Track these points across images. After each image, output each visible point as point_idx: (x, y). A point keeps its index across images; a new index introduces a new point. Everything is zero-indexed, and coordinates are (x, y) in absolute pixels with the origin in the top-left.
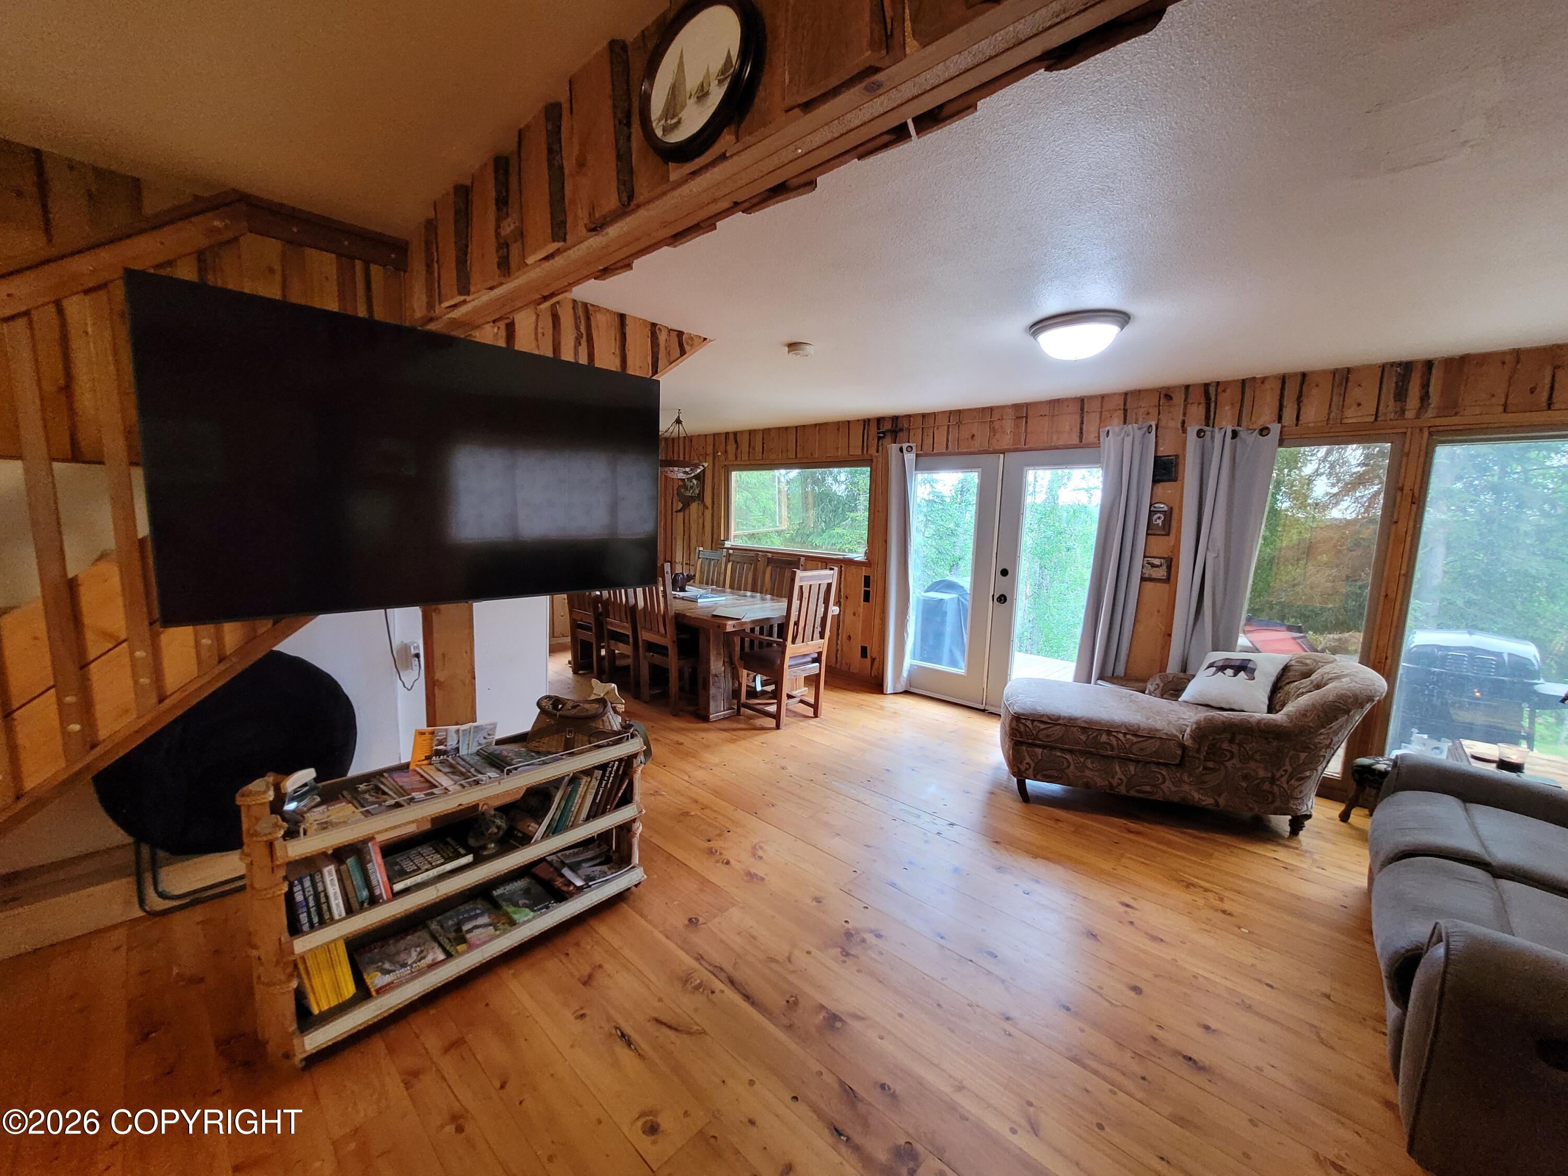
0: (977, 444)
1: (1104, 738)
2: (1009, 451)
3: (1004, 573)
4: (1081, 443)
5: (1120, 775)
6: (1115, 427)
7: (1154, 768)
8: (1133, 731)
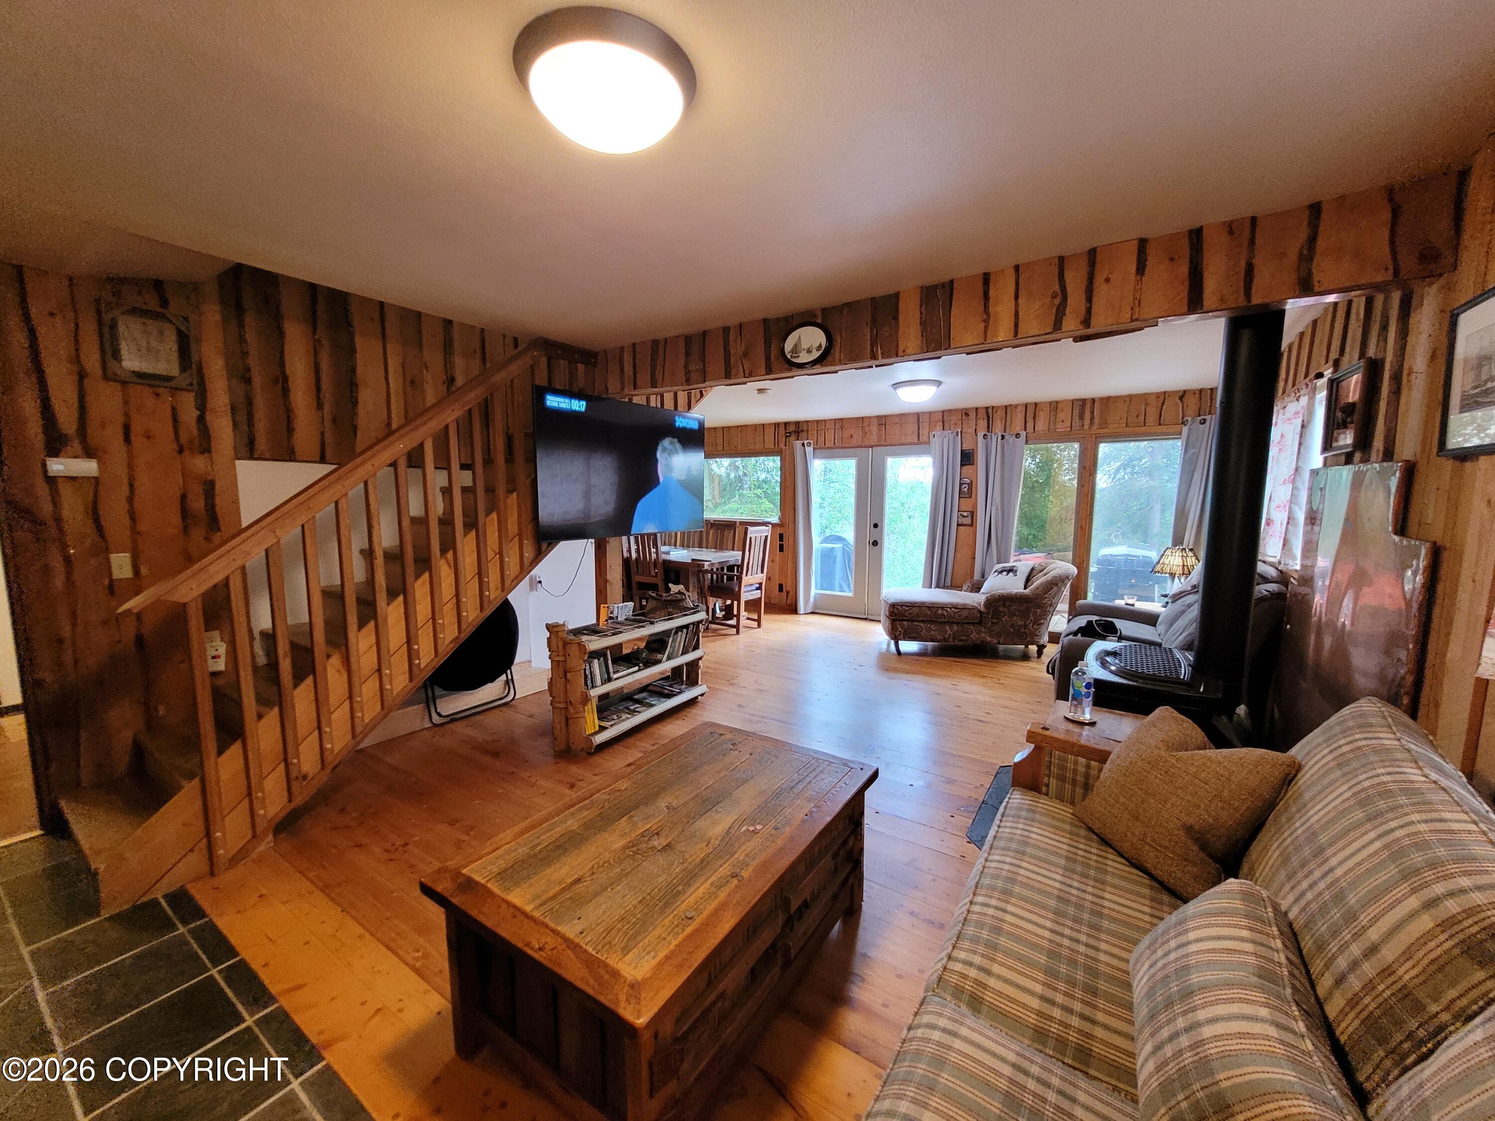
0: (854, 442)
1: (940, 612)
2: (875, 446)
3: (876, 526)
4: (919, 442)
5: (949, 632)
6: (938, 432)
7: (966, 626)
8: (955, 606)
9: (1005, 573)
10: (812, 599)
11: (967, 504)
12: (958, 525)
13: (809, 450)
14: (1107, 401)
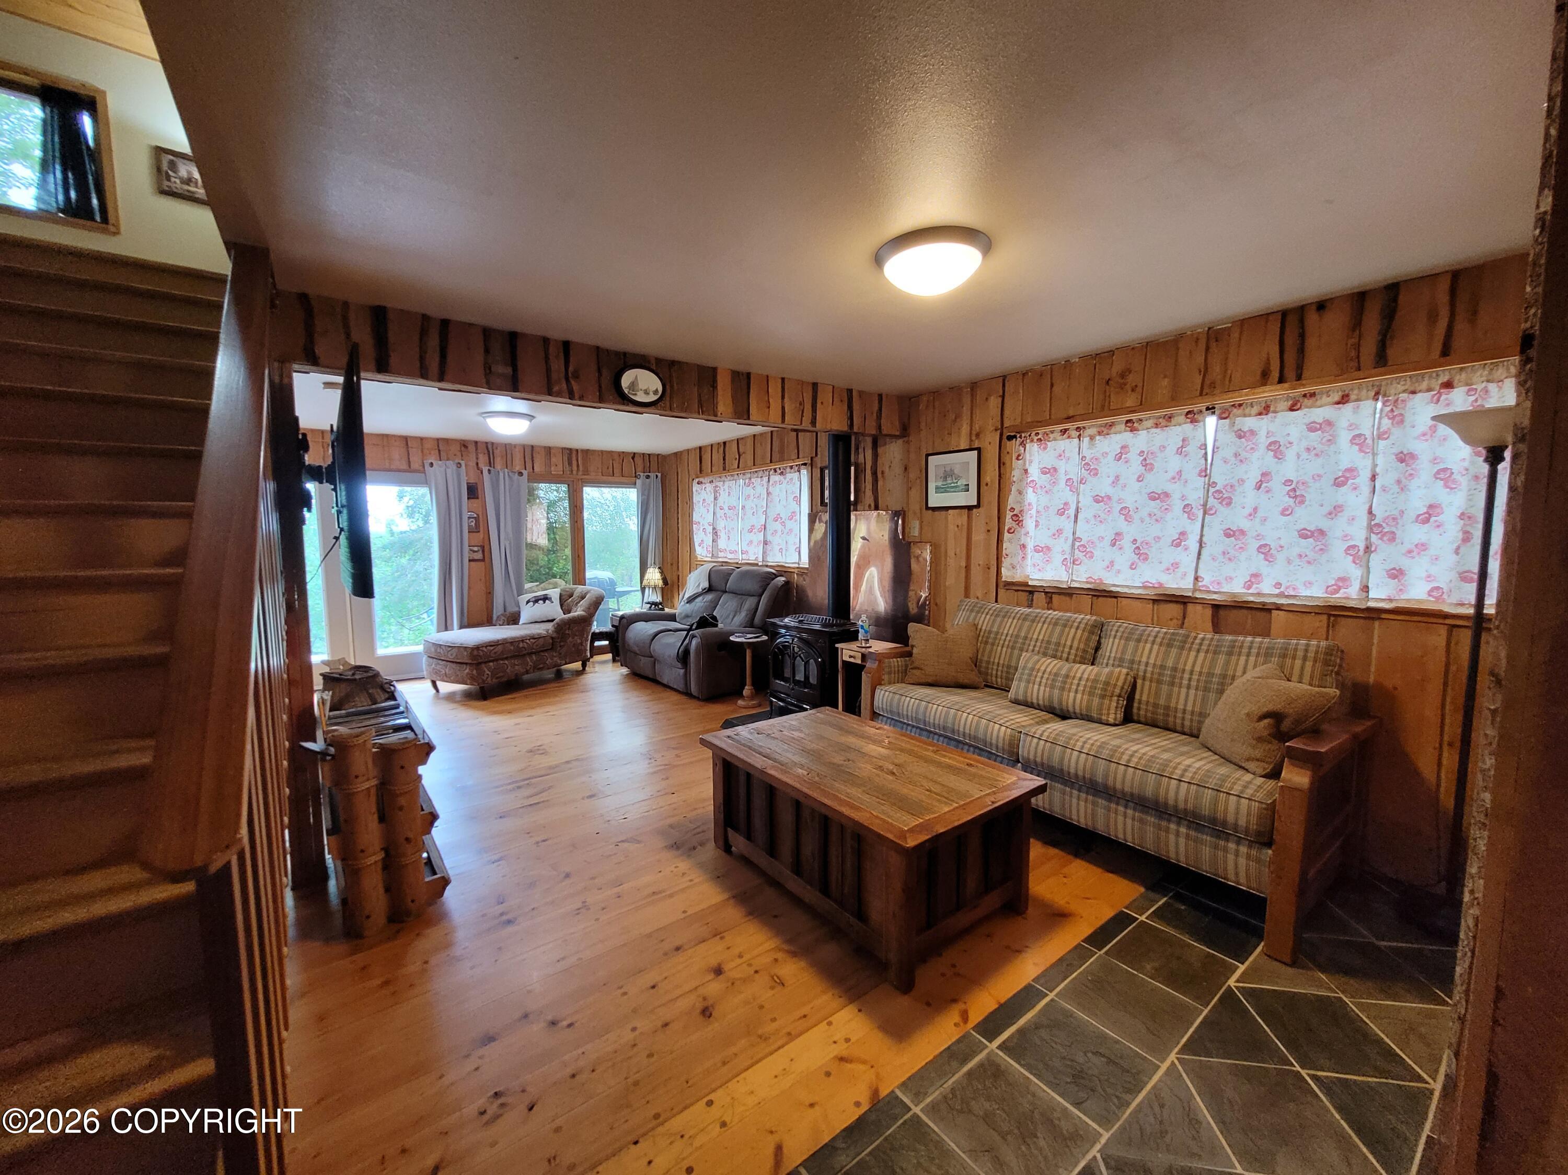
4: (410, 469)
6: (433, 459)
7: (542, 654)
8: (533, 637)
9: (539, 602)
11: (479, 537)
12: (470, 561)
14: (587, 452)
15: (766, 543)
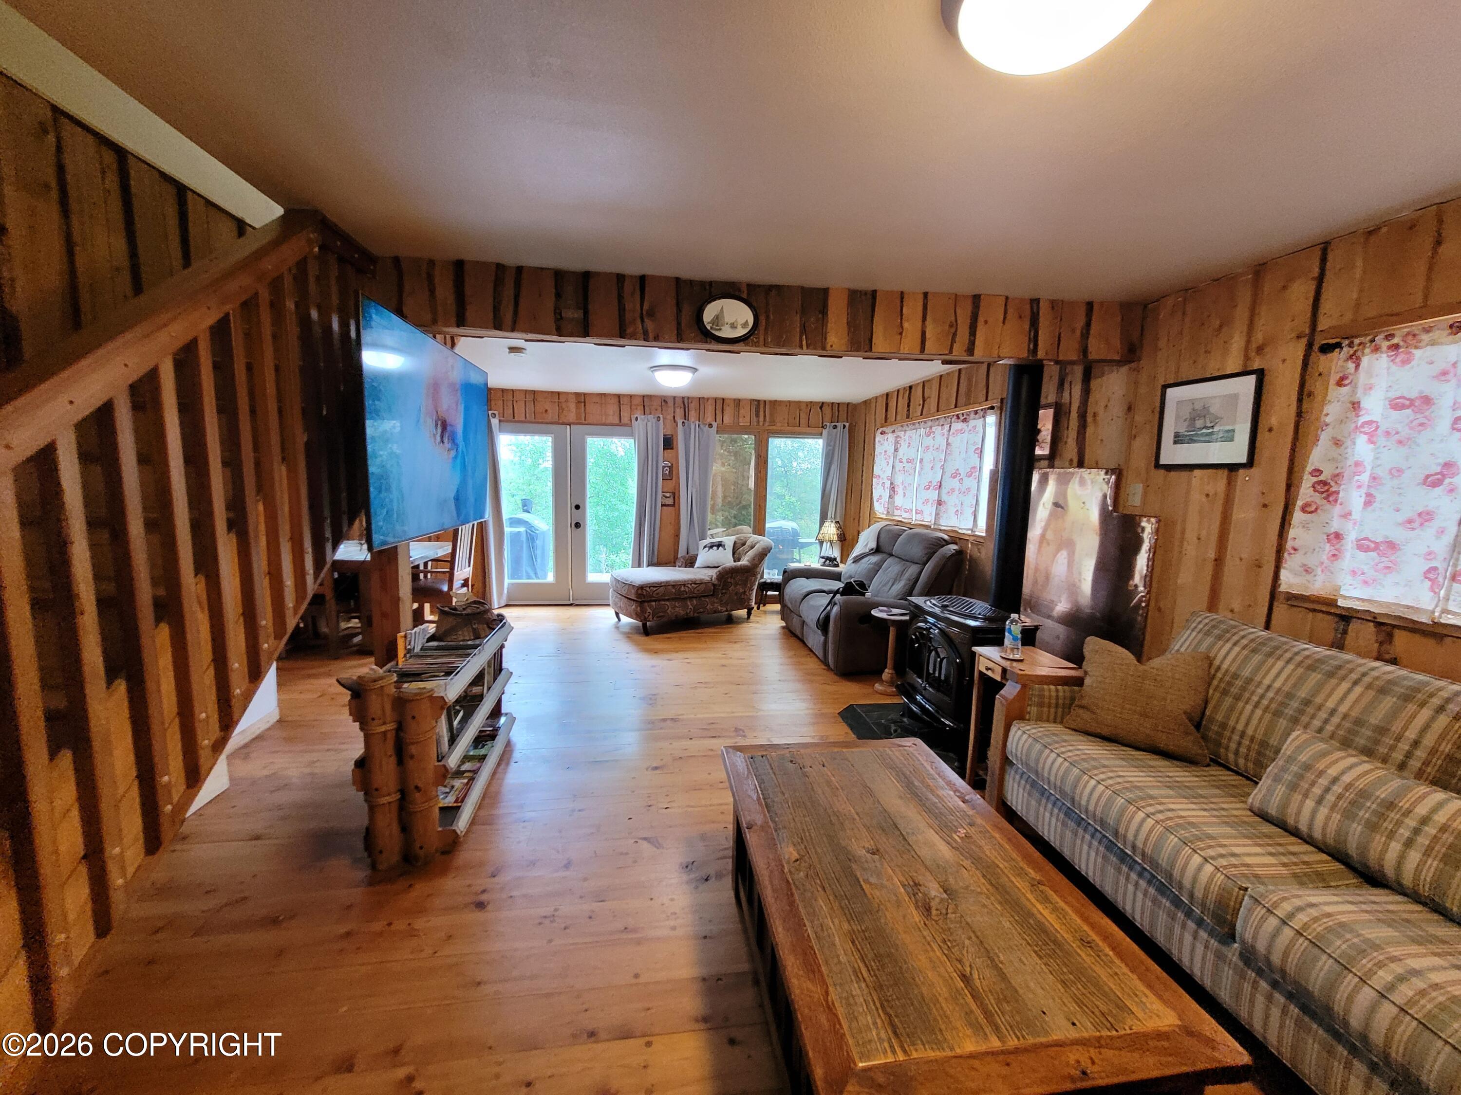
0: (550, 417)
2: (574, 424)
3: (577, 507)
4: (620, 424)
5: (690, 607)
6: (638, 414)
7: (703, 599)
8: (694, 582)
9: (715, 548)
10: (506, 591)
11: (670, 484)
12: (663, 505)
13: (495, 422)
14: (775, 403)
15: (940, 503)
